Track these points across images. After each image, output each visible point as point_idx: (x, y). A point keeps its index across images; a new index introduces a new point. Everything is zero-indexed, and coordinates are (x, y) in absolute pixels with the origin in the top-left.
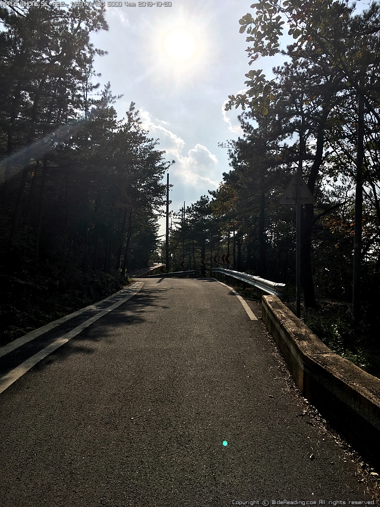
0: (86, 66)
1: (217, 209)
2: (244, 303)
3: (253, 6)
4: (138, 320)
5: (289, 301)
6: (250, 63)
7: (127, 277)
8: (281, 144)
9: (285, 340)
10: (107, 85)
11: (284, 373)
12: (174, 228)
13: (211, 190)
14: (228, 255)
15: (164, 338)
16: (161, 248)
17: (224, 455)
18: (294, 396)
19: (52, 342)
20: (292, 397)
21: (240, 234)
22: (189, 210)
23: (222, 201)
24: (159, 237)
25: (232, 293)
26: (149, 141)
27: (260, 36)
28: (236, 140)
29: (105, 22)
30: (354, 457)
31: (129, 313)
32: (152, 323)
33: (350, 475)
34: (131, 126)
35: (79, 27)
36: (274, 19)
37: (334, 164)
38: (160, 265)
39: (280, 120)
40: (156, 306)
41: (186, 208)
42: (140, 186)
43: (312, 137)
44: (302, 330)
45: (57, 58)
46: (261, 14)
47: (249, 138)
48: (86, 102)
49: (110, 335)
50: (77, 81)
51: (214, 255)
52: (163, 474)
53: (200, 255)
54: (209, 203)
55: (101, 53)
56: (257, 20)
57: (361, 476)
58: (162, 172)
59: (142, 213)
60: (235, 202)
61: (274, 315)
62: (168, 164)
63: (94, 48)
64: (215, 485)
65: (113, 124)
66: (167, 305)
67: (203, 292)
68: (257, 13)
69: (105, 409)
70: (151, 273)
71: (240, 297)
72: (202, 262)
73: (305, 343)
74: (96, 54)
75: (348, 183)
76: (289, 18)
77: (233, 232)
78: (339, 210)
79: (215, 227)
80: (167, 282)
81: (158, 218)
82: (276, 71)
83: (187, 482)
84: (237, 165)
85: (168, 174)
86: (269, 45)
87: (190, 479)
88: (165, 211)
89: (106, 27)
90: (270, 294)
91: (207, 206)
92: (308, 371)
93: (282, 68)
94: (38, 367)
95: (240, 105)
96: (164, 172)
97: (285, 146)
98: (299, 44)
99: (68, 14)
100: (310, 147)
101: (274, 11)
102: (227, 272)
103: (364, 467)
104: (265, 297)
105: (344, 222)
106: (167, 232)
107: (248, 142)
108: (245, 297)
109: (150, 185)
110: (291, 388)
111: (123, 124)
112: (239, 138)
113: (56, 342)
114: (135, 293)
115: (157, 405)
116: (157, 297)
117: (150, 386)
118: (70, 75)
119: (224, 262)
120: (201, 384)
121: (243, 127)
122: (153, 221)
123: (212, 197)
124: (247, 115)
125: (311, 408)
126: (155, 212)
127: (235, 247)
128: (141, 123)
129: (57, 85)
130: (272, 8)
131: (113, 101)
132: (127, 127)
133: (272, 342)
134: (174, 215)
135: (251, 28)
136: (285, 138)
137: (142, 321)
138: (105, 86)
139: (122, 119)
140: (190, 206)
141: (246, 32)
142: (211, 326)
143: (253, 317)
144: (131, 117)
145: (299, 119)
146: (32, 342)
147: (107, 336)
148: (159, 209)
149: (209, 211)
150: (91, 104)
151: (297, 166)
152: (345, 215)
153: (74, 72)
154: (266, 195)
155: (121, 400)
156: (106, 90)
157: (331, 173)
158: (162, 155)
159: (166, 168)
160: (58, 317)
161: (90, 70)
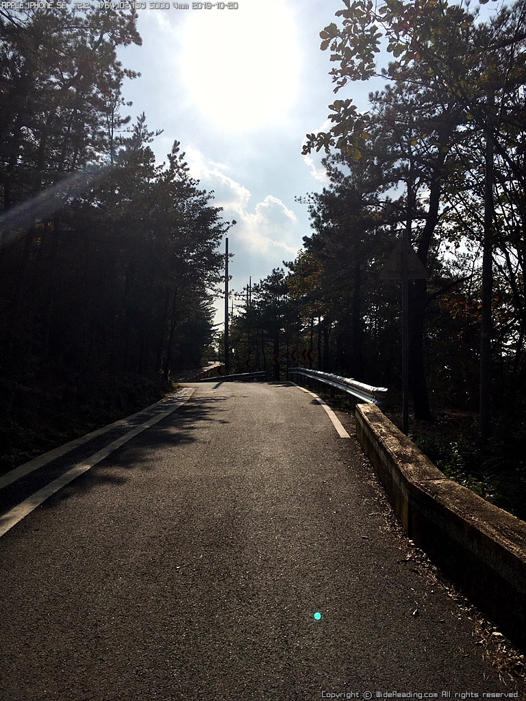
0: (111, 91)
1: (295, 286)
2: (332, 415)
3: (338, 14)
4: (186, 439)
5: (394, 412)
6: (336, 90)
7: (170, 382)
8: (382, 197)
9: (385, 463)
10: (140, 118)
11: (383, 508)
12: (236, 313)
13: (288, 261)
14: (311, 350)
15: (222, 463)
16: (218, 341)
17: (299, 613)
18: (396, 537)
19: (68, 470)
20: (392, 538)
21: (327, 321)
22: (256, 289)
23: (301, 275)
24: (215, 325)
25: (315, 402)
26: (200, 194)
27: (349, 54)
28: (320, 192)
29: (138, 34)
30: (471, 614)
31: (174, 431)
32: (205, 443)
33: (465, 635)
34: (175, 175)
35: (101, 40)
36: (367, 31)
37: (456, 224)
38: (218, 364)
39: (379, 164)
40: (210, 420)
41: (253, 286)
42: (188, 256)
43: (424, 187)
44: (407, 450)
45: (72, 82)
46: (350, 25)
47: (338, 190)
48: (111, 142)
49: (147, 460)
50: (100, 113)
51: (291, 349)
52: (218, 637)
53: (273, 350)
54: (284, 278)
55: (132, 75)
56: (344, 32)
57: (480, 637)
58: (219, 236)
59: (191, 292)
60: (319, 277)
61: (371, 431)
62: (228, 225)
63: (122, 69)
64: (287, 650)
65: (149, 171)
66: (227, 419)
67: (275, 401)
68: (344, 23)
69: (141, 555)
70: (204, 375)
71: (326, 408)
72: (275, 360)
73: (411, 467)
74: (125, 76)
75: (475, 249)
76: (387, 29)
77: (317, 319)
78: (463, 287)
79: (293, 312)
80: (227, 389)
81: (214, 299)
82: (373, 98)
83: (250, 647)
84: (322, 227)
85: (227, 239)
86: (361, 66)
87: (254, 643)
88: (224, 290)
89: (138, 41)
90: (367, 403)
91: (282, 282)
92: (413, 503)
93: (382, 94)
94: (49, 503)
95: (323, 147)
96: (221, 236)
97: (387, 201)
98: (403, 63)
99: (86, 23)
100: (421, 201)
101: (368, 20)
102: (310, 373)
103: (483, 626)
104: (360, 406)
105: (470, 303)
106: (227, 320)
107: (337, 195)
108: (334, 407)
109: (202, 254)
110: (391, 526)
111: (164, 171)
112: (324, 189)
113: (74, 470)
114: (183, 403)
115: (212, 550)
116: (212, 408)
117: (202, 527)
118: (90, 104)
119: (305, 359)
120: (270, 522)
121: (329, 174)
122: (207, 304)
123: (289, 270)
124: (334, 159)
125: (417, 551)
126: (209, 292)
127: (320, 337)
128: (188, 169)
129: (71, 118)
130: (365, 15)
131: (149, 139)
132: (170, 174)
133: (368, 466)
134: (235, 295)
135: (336, 43)
136: (387, 189)
137: (192, 440)
138: (138, 118)
139: (162, 164)
140: (258, 283)
141: (329, 48)
142: (285, 446)
143: (343, 433)
144: (175, 161)
145: (406, 162)
146: (40, 469)
147: (143, 461)
148: (215, 288)
149: (283, 290)
150: (118, 144)
151: (404, 227)
152: (471, 294)
153: (95, 100)
154: (362, 267)
155: (162, 543)
156: (139, 124)
157: (452, 236)
158: (218, 213)
159: (224, 231)
160: (76, 437)
161: (117, 97)
